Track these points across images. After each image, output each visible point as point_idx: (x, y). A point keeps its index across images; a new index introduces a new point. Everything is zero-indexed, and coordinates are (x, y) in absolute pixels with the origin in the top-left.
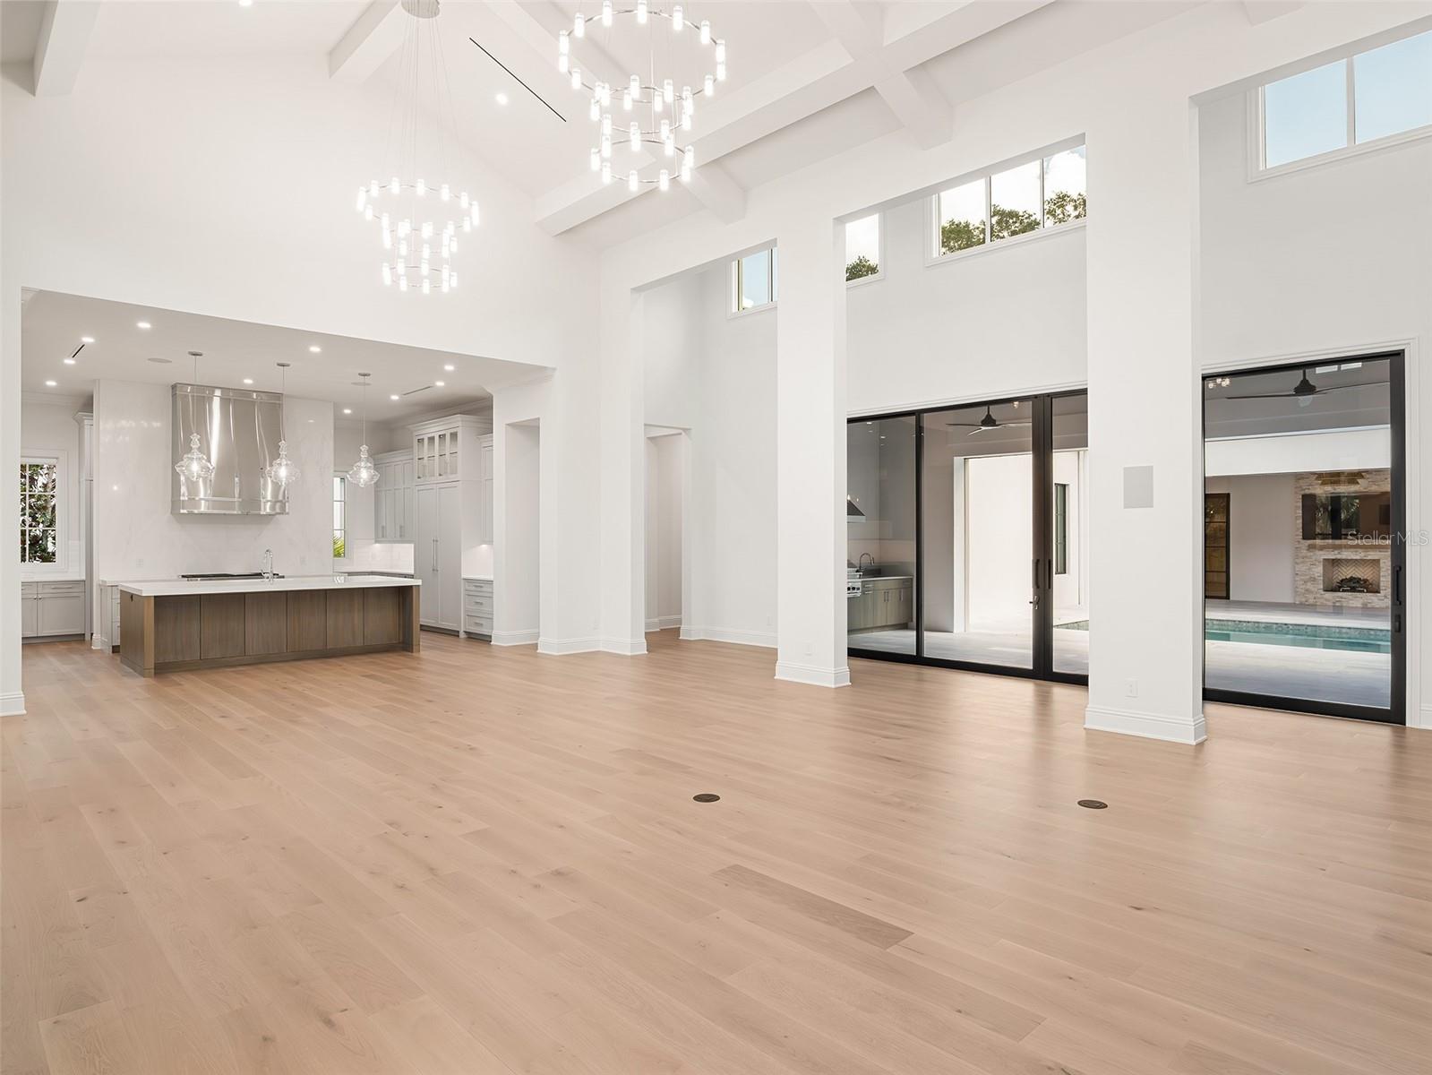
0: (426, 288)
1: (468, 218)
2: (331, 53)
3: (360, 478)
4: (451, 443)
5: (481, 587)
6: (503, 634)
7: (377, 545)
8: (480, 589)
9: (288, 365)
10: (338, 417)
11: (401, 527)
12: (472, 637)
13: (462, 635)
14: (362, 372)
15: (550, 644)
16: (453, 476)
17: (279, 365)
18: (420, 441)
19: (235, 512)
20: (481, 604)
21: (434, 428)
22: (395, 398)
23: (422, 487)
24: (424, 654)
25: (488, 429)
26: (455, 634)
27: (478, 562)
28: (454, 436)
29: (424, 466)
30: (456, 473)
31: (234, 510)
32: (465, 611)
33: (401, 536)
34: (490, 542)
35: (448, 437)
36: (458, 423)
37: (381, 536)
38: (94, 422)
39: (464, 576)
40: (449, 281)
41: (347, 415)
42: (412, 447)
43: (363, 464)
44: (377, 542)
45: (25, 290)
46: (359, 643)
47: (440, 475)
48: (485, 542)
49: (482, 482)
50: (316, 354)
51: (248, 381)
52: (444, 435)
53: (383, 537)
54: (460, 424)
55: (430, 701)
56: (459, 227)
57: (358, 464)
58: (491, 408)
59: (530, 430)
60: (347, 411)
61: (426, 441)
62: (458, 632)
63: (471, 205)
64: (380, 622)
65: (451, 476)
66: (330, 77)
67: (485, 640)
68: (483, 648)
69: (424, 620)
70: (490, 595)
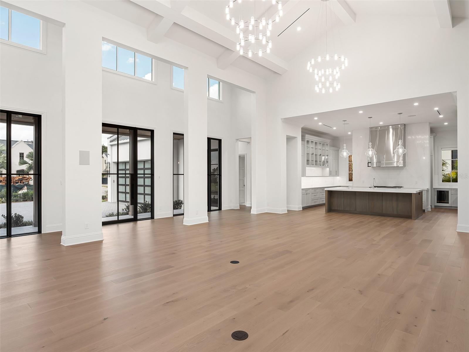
19: (384, 166)
31: (383, 165)
40: (338, 87)
45: (281, 119)
50: (362, 113)
51: (381, 123)
63: (345, 59)
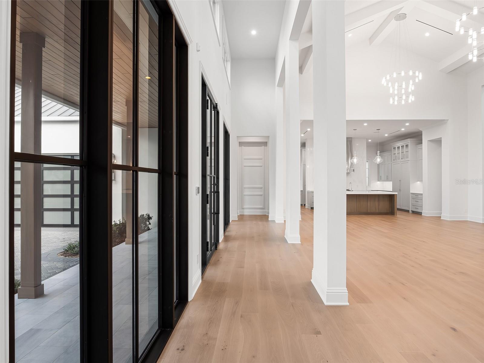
0: (403, 102)
1: (417, 78)
2: (370, 38)
3: (377, 161)
4: (406, 148)
5: (418, 196)
6: (427, 211)
7: (379, 182)
8: (417, 197)
9: (356, 130)
10: (368, 143)
11: (387, 176)
12: (414, 212)
13: (410, 212)
14: (378, 129)
15: (446, 216)
16: (407, 159)
17: (354, 130)
18: (394, 148)
20: (418, 201)
21: (400, 144)
22: (386, 135)
23: (395, 163)
24: (398, 216)
25: (420, 142)
26: (408, 211)
27: (416, 187)
28: (407, 146)
29: (396, 156)
30: (408, 158)
32: (412, 204)
33: (387, 179)
34: (421, 181)
35: (405, 147)
36: (409, 141)
37: (379, 179)
38: (306, 150)
39: (411, 192)
40: (412, 98)
41: (370, 142)
42: (392, 150)
43: (378, 157)
44: (378, 181)
46: (377, 211)
47: (402, 159)
48: (420, 181)
49: (418, 160)
50: (365, 126)
52: (403, 146)
53: (381, 179)
54: (409, 142)
55: (406, 228)
56: (414, 81)
57: (377, 157)
58: (422, 135)
59: (438, 142)
60: (370, 141)
61: (396, 148)
62: (409, 211)
63: (419, 74)
64: (384, 205)
65: (406, 159)
66: (370, 45)
67: (420, 214)
68: (419, 216)
69: (398, 207)
70: (421, 199)
